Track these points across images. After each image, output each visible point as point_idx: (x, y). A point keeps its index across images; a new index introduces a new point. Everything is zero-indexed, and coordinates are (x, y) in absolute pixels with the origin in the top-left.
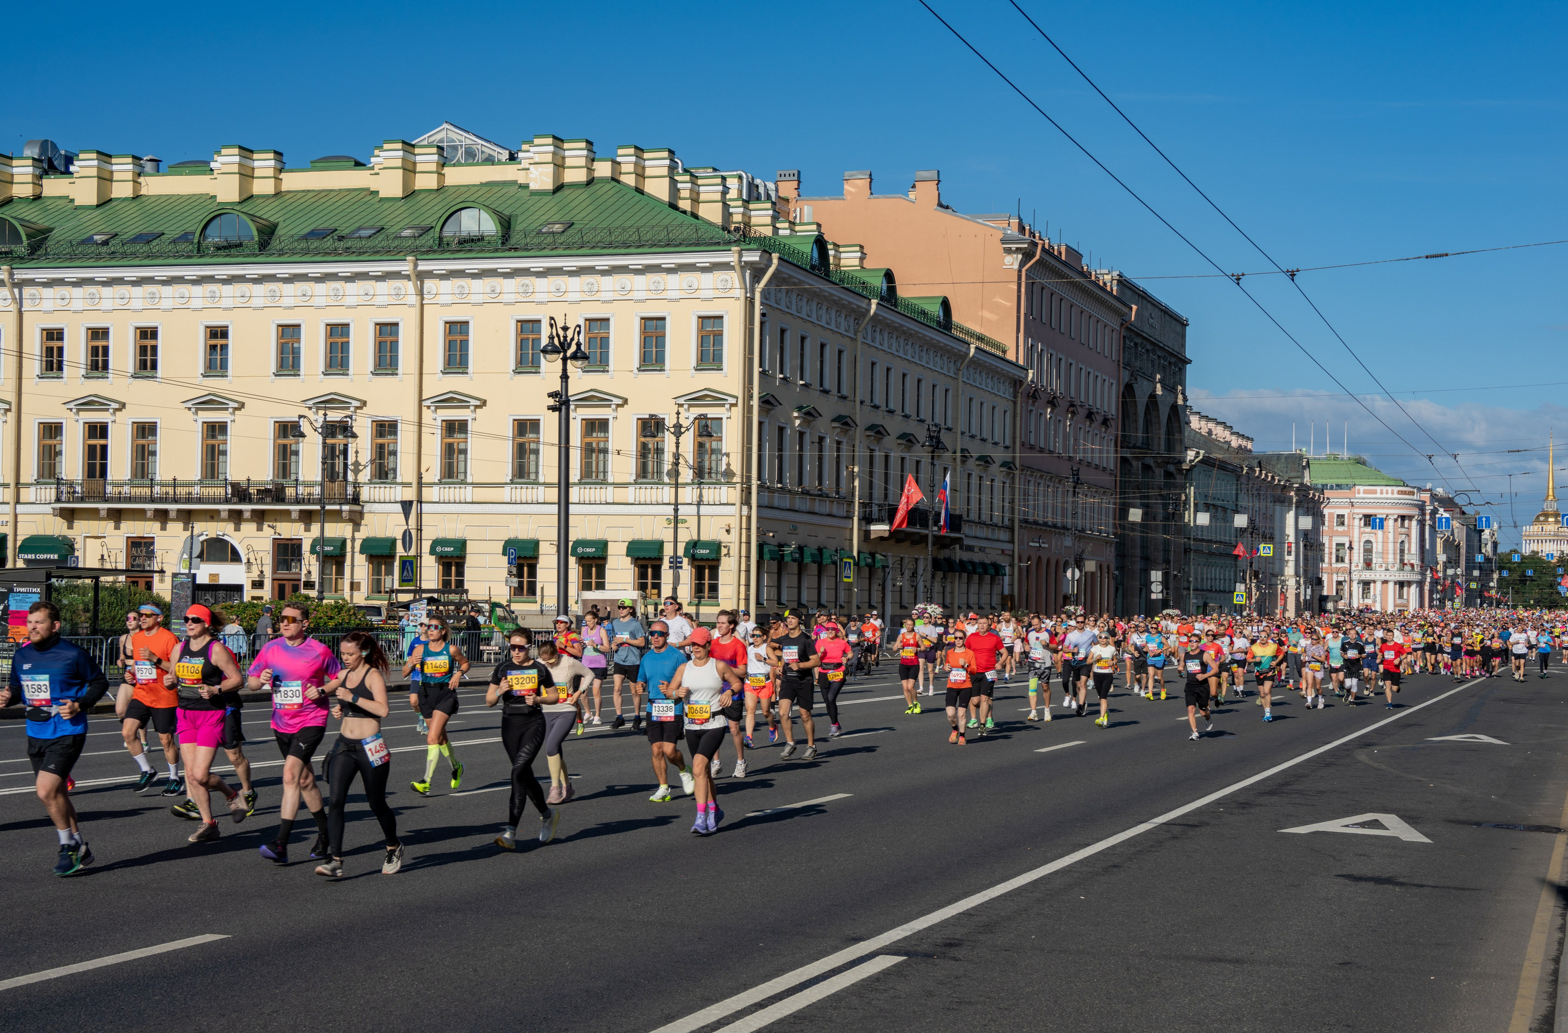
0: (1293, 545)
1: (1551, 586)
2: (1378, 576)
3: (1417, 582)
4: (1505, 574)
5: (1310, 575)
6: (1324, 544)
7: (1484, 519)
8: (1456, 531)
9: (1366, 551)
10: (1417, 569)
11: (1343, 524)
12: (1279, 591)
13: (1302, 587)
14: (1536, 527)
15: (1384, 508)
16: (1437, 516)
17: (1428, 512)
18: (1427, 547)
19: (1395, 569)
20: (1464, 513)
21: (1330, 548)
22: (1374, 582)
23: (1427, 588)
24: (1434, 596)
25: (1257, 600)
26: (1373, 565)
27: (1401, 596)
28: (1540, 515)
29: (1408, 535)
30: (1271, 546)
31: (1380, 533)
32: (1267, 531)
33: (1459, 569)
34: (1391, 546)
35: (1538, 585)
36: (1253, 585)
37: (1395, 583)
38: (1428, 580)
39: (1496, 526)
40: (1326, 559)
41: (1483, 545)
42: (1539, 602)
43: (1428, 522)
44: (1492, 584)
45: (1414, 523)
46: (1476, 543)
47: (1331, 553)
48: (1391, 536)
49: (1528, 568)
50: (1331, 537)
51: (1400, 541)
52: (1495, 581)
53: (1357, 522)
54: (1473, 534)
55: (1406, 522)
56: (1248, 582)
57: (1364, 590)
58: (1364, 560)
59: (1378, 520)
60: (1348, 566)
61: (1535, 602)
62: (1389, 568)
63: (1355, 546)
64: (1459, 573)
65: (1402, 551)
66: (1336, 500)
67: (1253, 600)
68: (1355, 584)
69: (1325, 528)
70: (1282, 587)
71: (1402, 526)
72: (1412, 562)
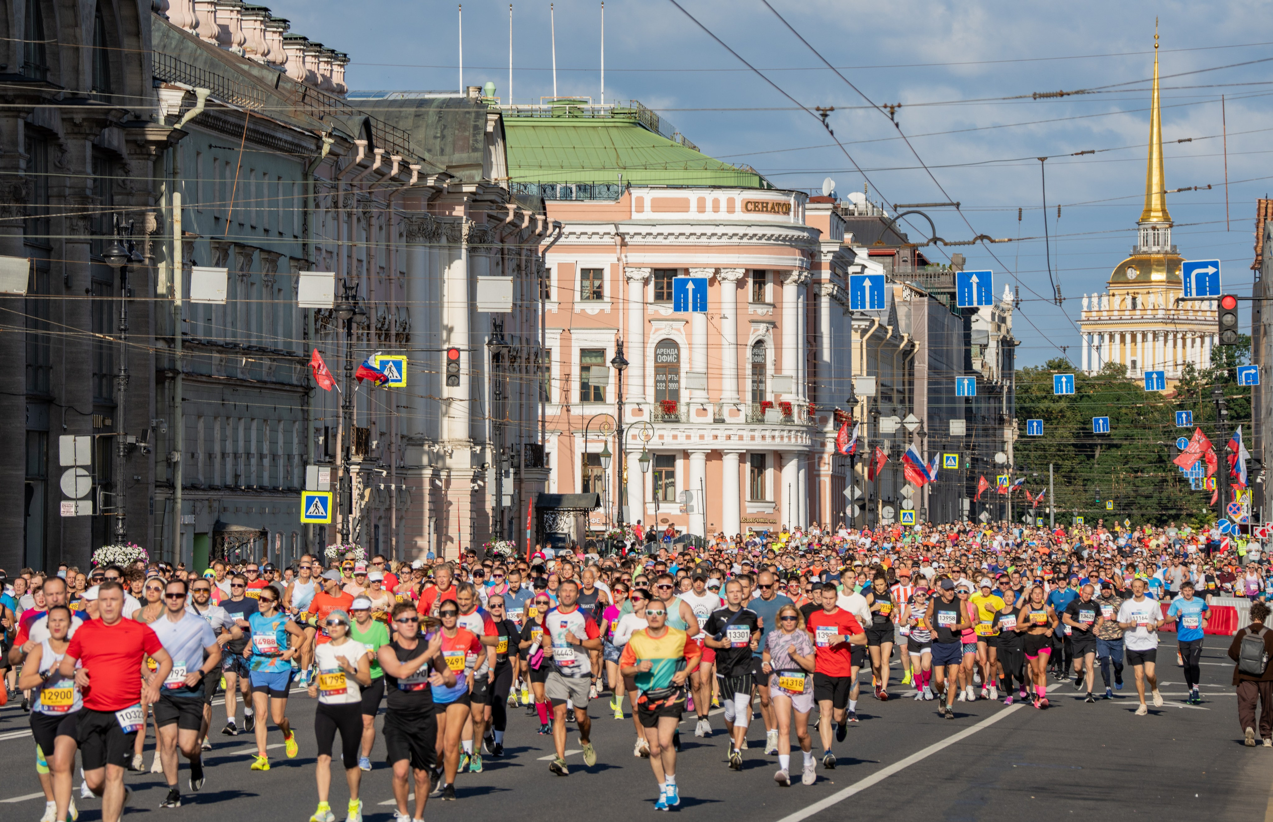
0: (464, 357)
1: (1161, 461)
2: (695, 439)
3: (799, 454)
4: (1035, 428)
5: (510, 440)
6: (548, 353)
7: (975, 279)
8: (901, 312)
9: (659, 368)
10: (799, 417)
11: (598, 295)
12: (427, 487)
13: (491, 474)
14: (1117, 299)
15: (708, 248)
16: (851, 270)
17: (826, 259)
18: (826, 356)
19: (742, 418)
20: (922, 262)
21: (565, 363)
22: (686, 454)
23: (826, 470)
24: (847, 492)
25: (366, 513)
26: (682, 409)
27: (757, 494)
28: (1128, 265)
29: (774, 325)
30: (403, 359)
31: (698, 318)
32: (391, 317)
33: (911, 418)
34: (728, 357)
35: (1126, 460)
36: (354, 469)
37: (742, 457)
38: (830, 448)
39: (1008, 297)
40: (556, 394)
41: (975, 350)
42: (1129, 505)
43: (827, 288)
44: (1000, 458)
45: (790, 291)
46: (957, 347)
47: (567, 378)
48: (728, 328)
49: (1095, 412)
50: (566, 333)
51: (751, 341)
52: (1009, 448)
53: (635, 288)
54: (947, 319)
55: (769, 288)
56: (339, 461)
57: (657, 478)
58: (658, 393)
59: (692, 286)
60: (613, 412)
61: (1118, 505)
62: (726, 415)
63: (633, 355)
64: (911, 427)
65: (758, 369)
66: (578, 229)
67: (356, 513)
68: (633, 463)
69: (551, 307)
70: (436, 475)
71: (758, 298)
72: (786, 398)
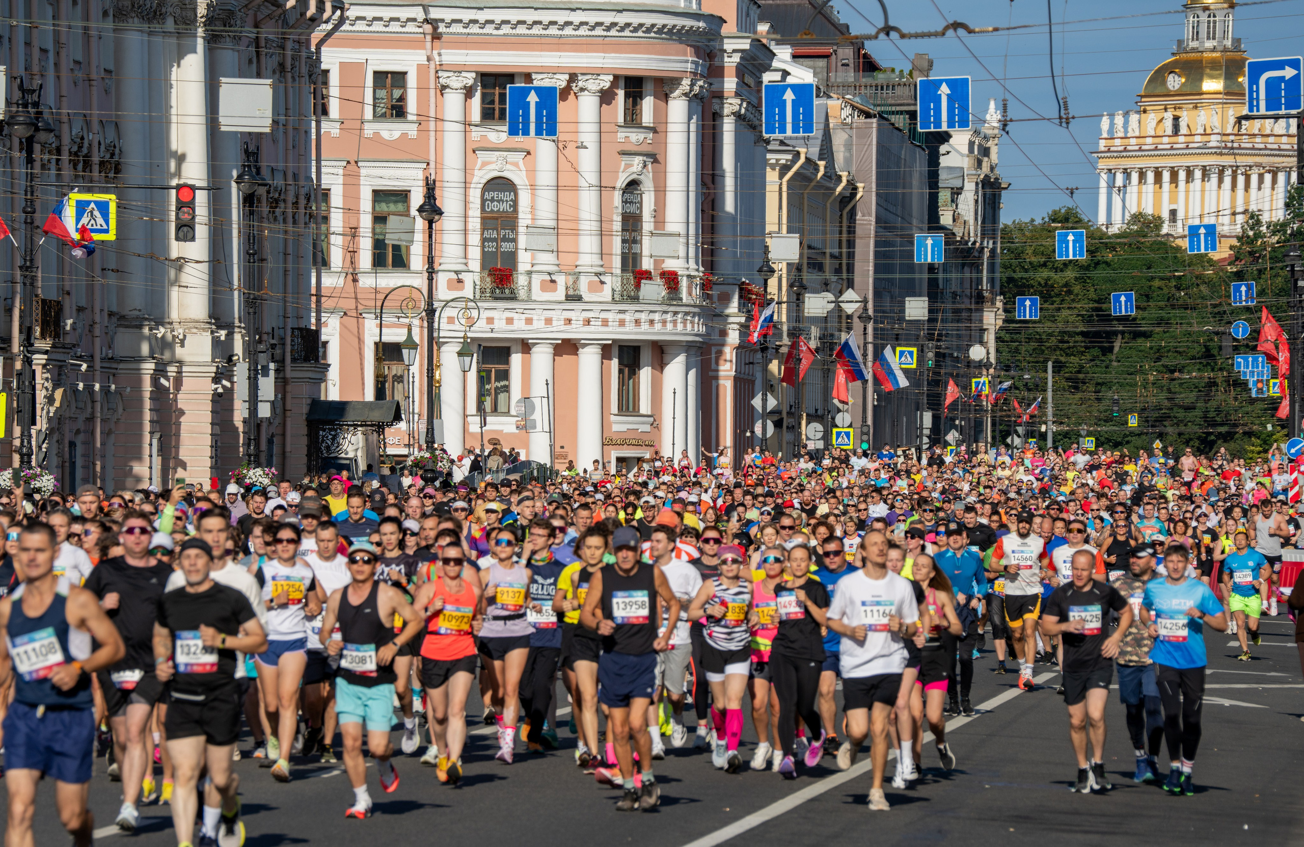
0: (201, 198)
1: (1208, 356)
2: (539, 324)
3: (688, 347)
4: (1028, 308)
5: (270, 322)
6: (326, 194)
7: (944, 90)
8: (839, 140)
9: (490, 221)
10: (689, 294)
11: (398, 111)
12: (147, 387)
13: (241, 371)
14: (1151, 119)
15: (559, 44)
16: (768, 78)
17: (731, 62)
18: (729, 205)
19: (606, 294)
20: (869, 66)
21: (350, 210)
22: (526, 346)
23: (727, 370)
24: (757, 402)
25: (57, 424)
26: (521, 280)
27: (628, 405)
28: (1169, 69)
29: (655, 158)
30: (111, 199)
31: (544, 148)
32: (92, 137)
33: (850, 294)
34: (588, 203)
35: (1158, 355)
36: (39, 359)
37: (606, 351)
38: (733, 337)
39: (993, 116)
40: (337, 257)
41: (944, 196)
42: (1160, 420)
43: (732, 105)
44: (977, 353)
45: (678, 108)
46: (917, 190)
47: (353, 232)
48: (587, 161)
49: (1116, 284)
50: (352, 166)
51: (622, 181)
52: (990, 338)
53: (453, 103)
54: (907, 147)
55: (648, 104)
56: (16, 348)
57: (483, 380)
58: (486, 257)
59: (533, 98)
60: (420, 282)
61: (1144, 420)
62: (583, 289)
63: (449, 201)
64: (849, 308)
65: (631, 222)
66: (370, 12)
67: (42, 424)
68: (449, 357)
69: (330, 128)
70: (161, 371)
71: (632, 118)
72: (671, 265)
